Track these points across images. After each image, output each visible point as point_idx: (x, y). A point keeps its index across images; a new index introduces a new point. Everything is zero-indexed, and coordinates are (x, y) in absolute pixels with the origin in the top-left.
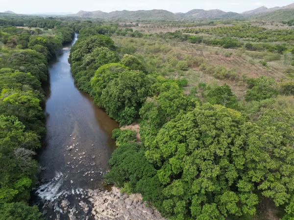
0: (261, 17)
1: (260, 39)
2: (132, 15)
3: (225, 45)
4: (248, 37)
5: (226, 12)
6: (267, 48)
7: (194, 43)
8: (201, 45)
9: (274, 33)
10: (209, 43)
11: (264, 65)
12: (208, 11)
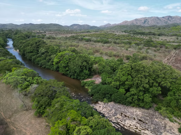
0: (110, 28)
1: (116, 39)
2: (37, 26)
3: (103, 42)
4: (111, 38)
5: (92, 26)
6: (124, 43)
7: (88, 42)
8: (92, 43)
9: (121, 36)
10: (95, 42)
11: (127, 50)
12: (82, 25)
